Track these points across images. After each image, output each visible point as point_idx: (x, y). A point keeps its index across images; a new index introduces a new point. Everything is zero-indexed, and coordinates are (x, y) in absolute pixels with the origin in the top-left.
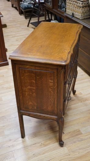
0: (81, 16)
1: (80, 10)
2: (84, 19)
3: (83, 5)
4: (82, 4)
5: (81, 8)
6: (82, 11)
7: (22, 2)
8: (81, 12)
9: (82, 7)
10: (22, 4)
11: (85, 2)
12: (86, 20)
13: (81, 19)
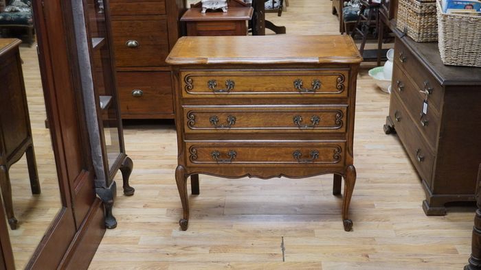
0: (417, 35)
1: (416, 21)
2: (426, 42)
3: (423, 9)
4: (421, 7)
5: (419, 17)
6: (420, 23)
7: (350, 3)
8: (418, 25)
9: (421, 14)
10: (347, 6)
11: (428, 4)
12: (429, 44)
13: (416, 40)
